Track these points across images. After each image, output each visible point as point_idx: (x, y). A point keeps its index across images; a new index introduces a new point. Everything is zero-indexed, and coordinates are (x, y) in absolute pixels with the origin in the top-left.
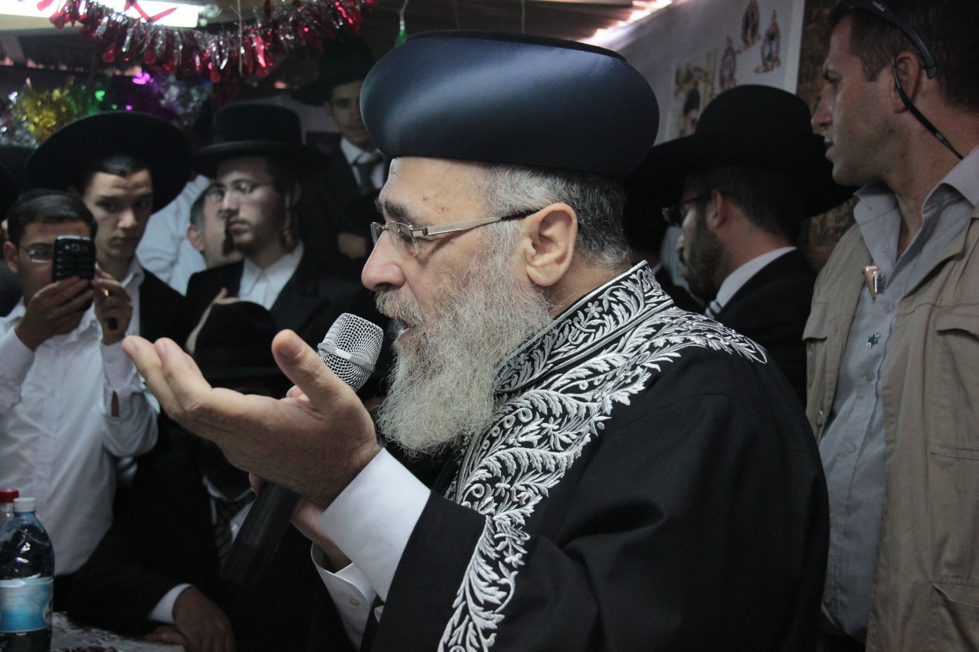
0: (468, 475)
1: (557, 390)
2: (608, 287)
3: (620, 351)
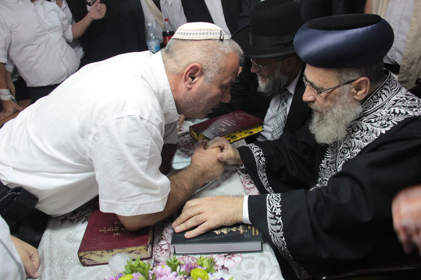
0: (340, 146)
1: (364, 122)
2: (379, 89)
3: (384, 109)
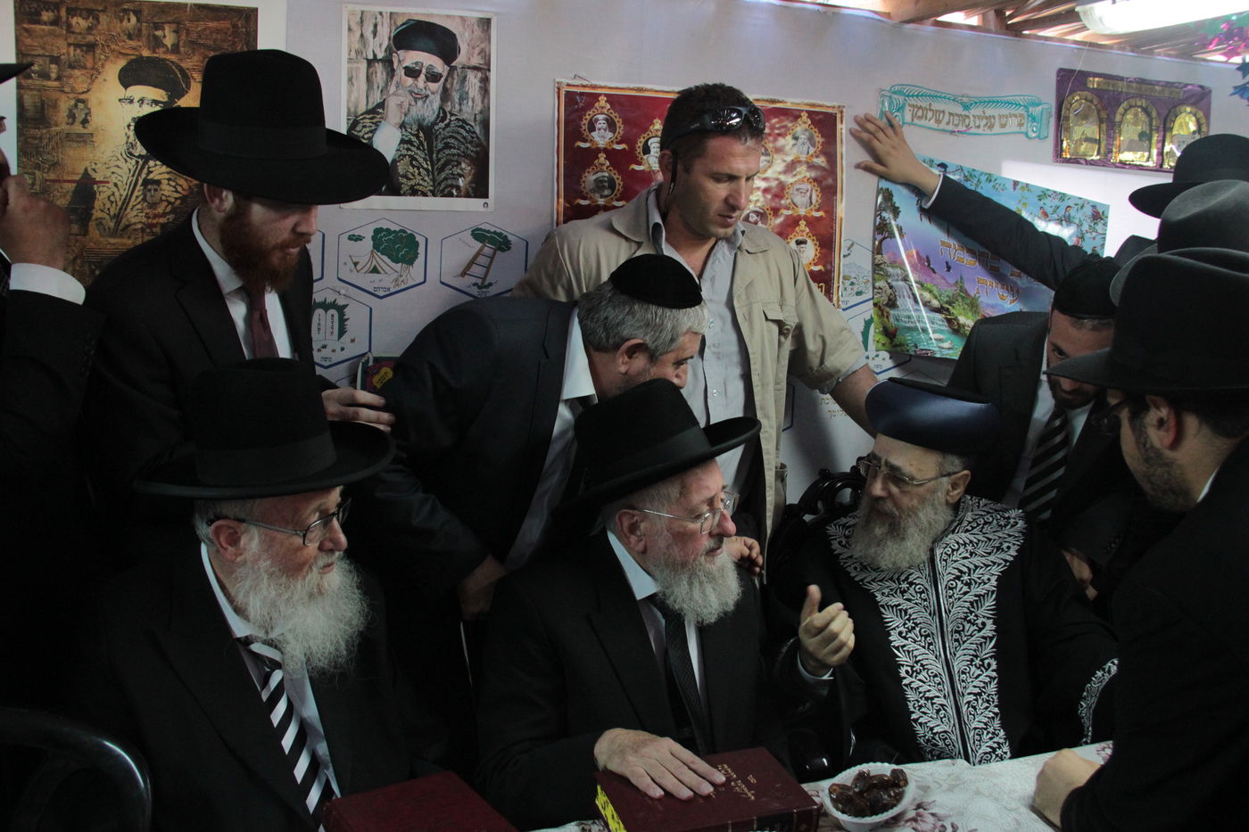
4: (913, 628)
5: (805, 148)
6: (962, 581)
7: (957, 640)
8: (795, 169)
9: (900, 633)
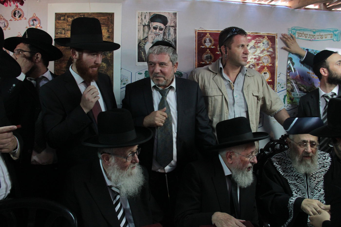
4: (299, 191)
5: (266, 46)
6: (313, 177)
7: (312, 195)
8: (263, 52)
9: (295, 192)
